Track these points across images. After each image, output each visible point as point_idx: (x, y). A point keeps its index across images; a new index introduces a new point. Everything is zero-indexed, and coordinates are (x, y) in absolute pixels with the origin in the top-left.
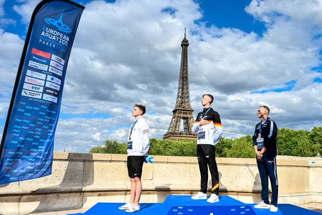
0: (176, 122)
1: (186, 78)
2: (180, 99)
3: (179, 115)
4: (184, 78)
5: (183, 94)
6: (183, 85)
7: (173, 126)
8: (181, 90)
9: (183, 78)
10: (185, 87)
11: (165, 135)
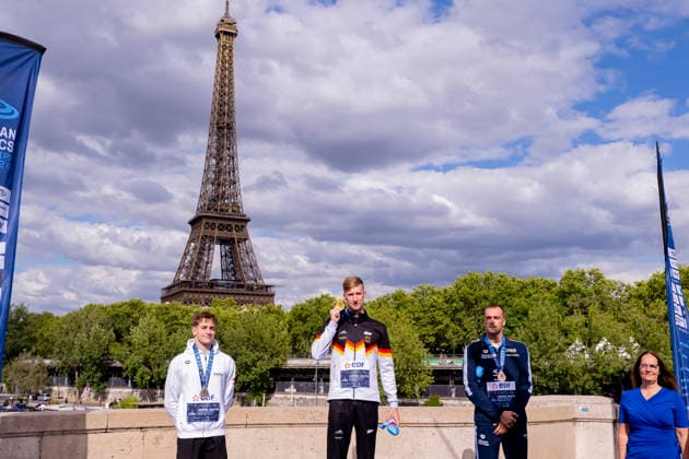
0: (201, 253)
1: (230, 127)
2: (210, 187)
3: (209, 232)
4: (224, 128)
5: (219, 172)
6: (220, 149)
7: (191, 262)
8: (214, 161)
9: (220, 128)
10: (226, 152)
11: (169, 288)
